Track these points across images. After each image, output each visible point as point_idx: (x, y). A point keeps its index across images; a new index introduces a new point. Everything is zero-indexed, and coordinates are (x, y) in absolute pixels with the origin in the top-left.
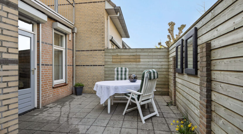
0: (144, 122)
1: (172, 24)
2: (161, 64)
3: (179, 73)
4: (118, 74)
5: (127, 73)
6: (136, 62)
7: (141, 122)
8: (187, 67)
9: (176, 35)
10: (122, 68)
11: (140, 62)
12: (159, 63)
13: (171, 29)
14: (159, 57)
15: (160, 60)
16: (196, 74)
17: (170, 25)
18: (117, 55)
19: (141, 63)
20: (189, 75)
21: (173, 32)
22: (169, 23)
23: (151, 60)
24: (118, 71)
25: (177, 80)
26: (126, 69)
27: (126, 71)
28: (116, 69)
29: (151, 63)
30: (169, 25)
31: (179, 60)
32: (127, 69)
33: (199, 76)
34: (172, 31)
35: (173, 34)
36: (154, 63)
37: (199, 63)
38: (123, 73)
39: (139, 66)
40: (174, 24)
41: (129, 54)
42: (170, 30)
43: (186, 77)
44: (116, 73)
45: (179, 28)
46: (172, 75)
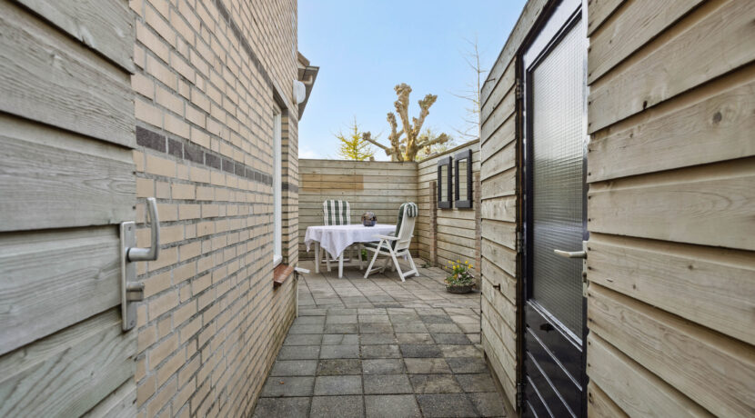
0: (404, 280)
1: (404, 91)
2: (404, 194)
3: (444, 209)
4: (330, 214)
5: (348, 212)
6: (355, 189)
7: (401, 280)
8: (457, 198)
9: (415, 120)
10: (336, 202)
11: (362, 189)
12: (400, 193)
13: (401, 103)
14: (399, 180)
15: (402, 186)
16: (471, 206)
17: (401, 91)
18: (314, 174)
19: (364, 193)
20: (461, 209)
21: (406, 112)
22: (398, 87)
23: (385, 186)
24: (329, 208)
25: (440, 221)
26: (344, 203)
27: (345, 208)
28: (325, 204)
29: (385, 193)
30: (398, 93)
31: (445, 187)
32: (348, 205)
33: (474, 208)
34: (405, 107)
35: (407, 115)
36: (391, 193)
37: (474, 193)
38: (341, 211)
39: (361, 199)
40: (410, 91)
41: (340, 172)
42: (400, 105)
43: (456, 213)
44: (326, 211)
45: (421, 103)
46: (430, 214)
